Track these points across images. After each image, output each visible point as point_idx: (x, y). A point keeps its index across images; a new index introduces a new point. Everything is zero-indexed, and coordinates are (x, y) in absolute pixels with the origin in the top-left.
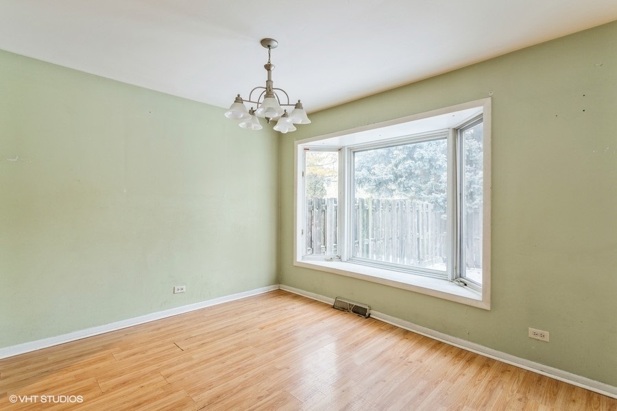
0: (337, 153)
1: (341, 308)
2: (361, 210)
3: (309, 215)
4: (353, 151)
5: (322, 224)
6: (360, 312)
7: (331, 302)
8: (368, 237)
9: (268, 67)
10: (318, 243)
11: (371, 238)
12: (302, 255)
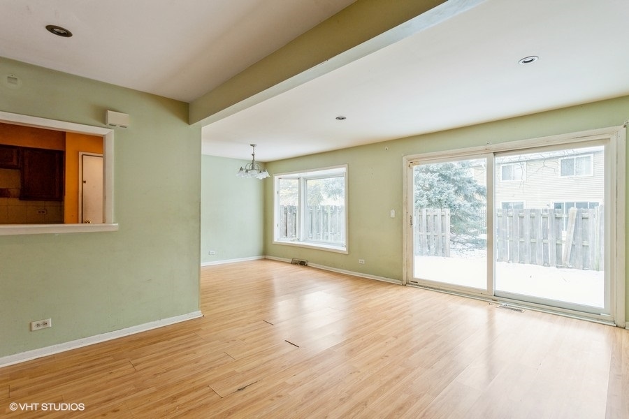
0: (297, 180)
1: (295, 263)
2: (321, 214)
3: (284, 216)
4: (306, 180)
5: (294, 221)
6: (303, 264)
7: (290, 261)
8: (327, 231)
9: (253, 155)
10: (291, 233)
11: (329, 232)
12: (278, 237)
